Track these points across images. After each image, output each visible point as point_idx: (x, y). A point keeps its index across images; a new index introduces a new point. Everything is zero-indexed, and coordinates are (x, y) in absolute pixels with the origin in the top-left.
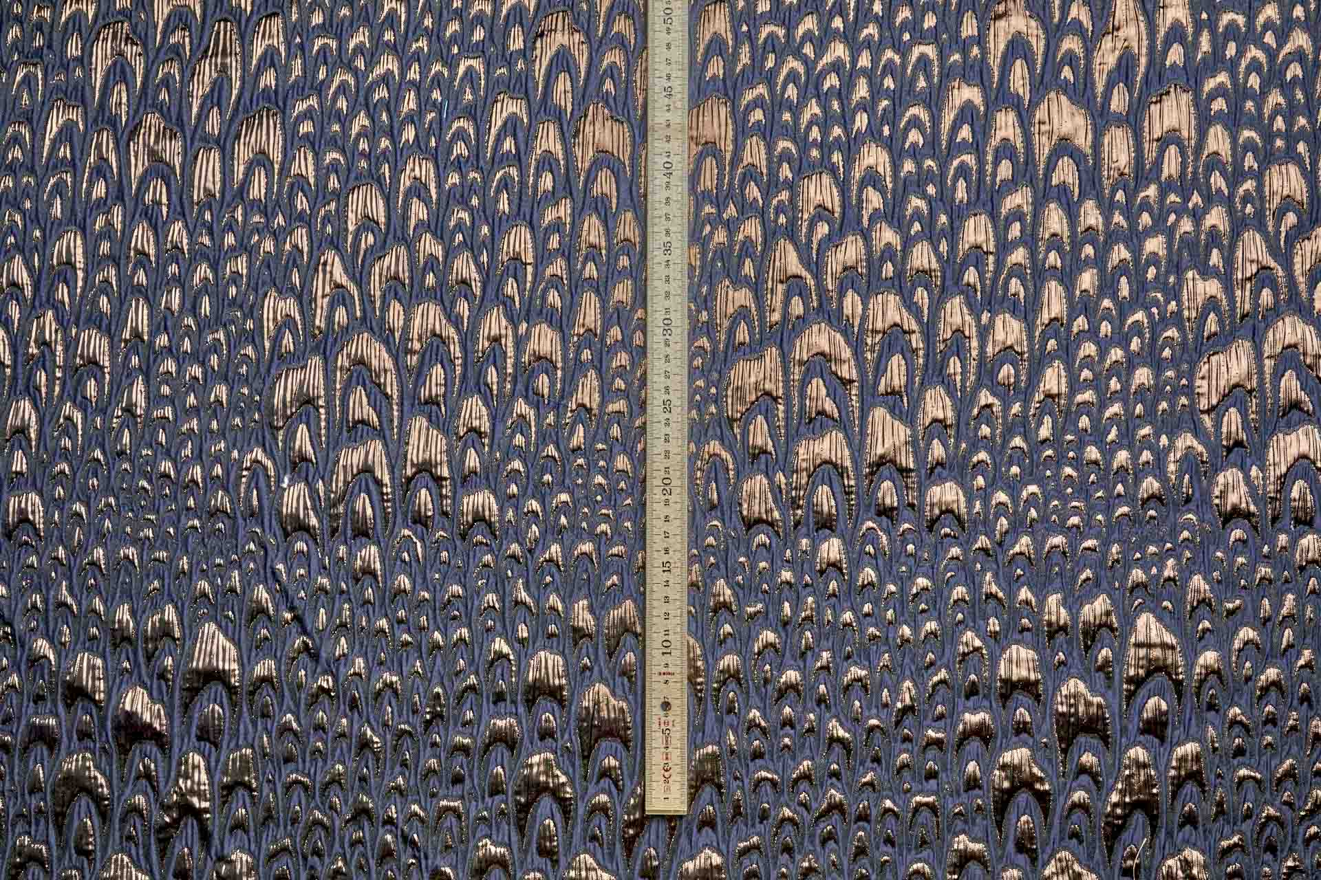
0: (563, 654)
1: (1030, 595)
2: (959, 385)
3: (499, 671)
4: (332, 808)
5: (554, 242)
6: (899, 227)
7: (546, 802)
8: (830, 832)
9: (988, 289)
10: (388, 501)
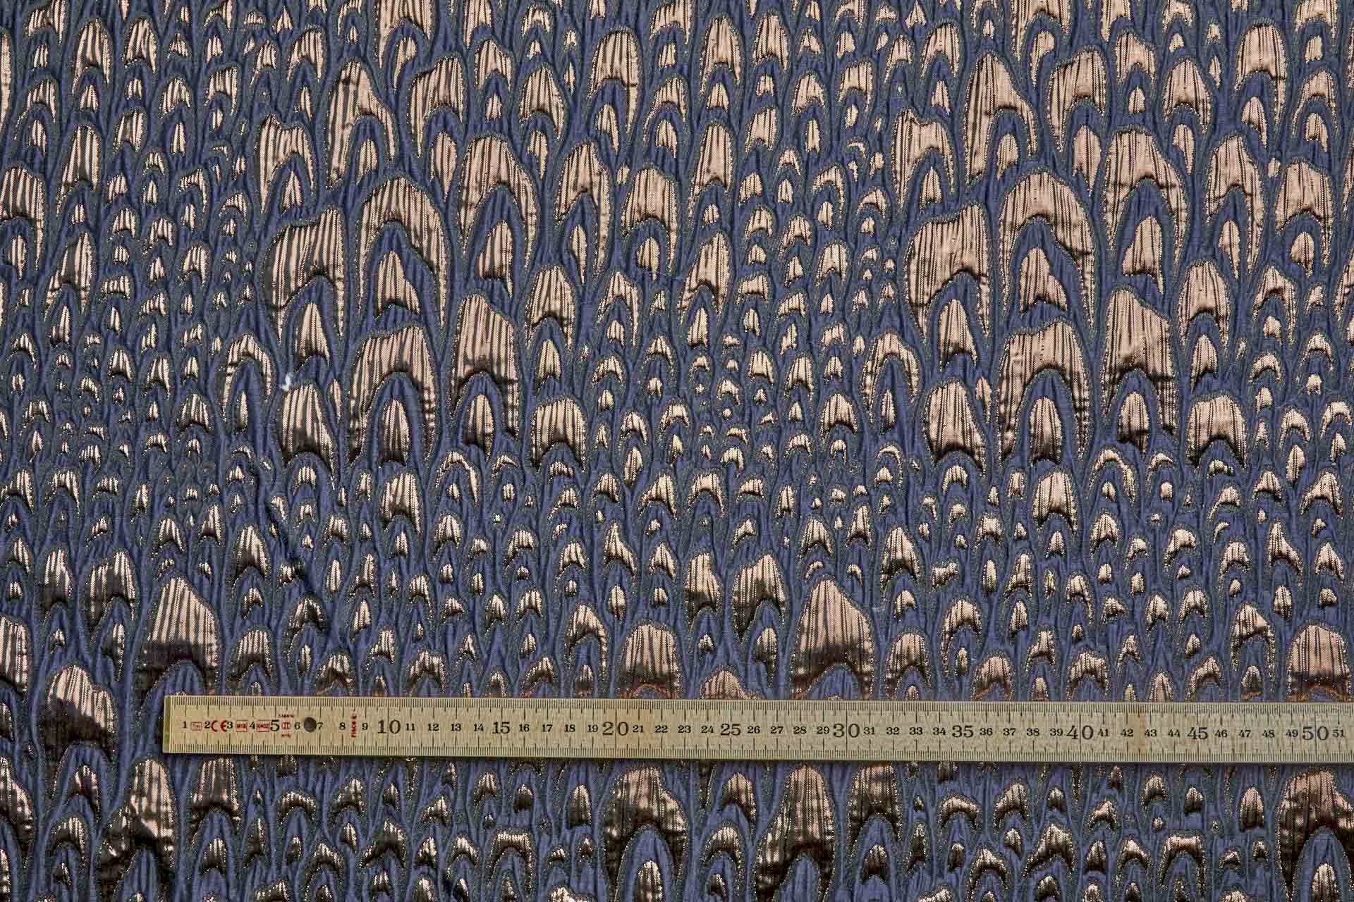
0: (674, 629)
1: (1334, 556)
2: (1236, 260)
3: (584, 651)
4: (345, 840)
5: (668, 57)
6: (1153, 42)
7: (648, 835)
8: (1049, 885)
9: (1276, 129)
10: (430, 411)
